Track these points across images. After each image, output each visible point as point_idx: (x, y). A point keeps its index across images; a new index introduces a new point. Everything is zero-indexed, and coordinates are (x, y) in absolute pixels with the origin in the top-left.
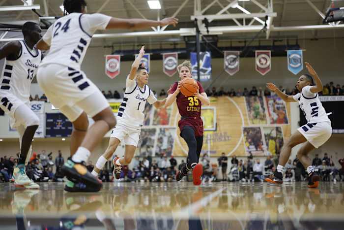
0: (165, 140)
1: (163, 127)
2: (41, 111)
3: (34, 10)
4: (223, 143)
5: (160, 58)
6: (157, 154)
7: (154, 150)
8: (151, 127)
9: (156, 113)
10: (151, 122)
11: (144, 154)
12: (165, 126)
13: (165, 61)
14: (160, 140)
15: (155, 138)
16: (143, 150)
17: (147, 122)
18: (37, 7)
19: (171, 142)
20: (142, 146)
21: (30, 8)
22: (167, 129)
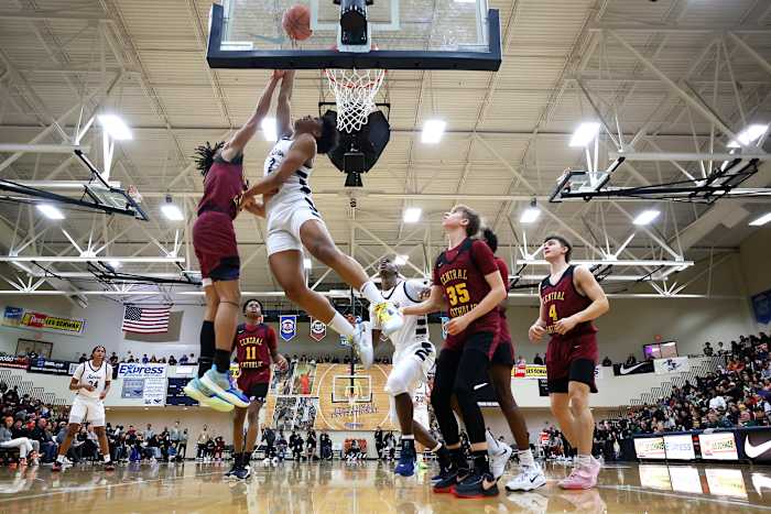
0: (306, 411)
1: (304, 396)
2: (163, 375)
3: (178, 263)
4: (370, 415)
5: (308, 320)
6: (295, 427)
7: (293, 423)
8: (290, 396)
9: (296, 380)
10: (291, 390)
11: (282, 426)
12: (307, 396)
13: (312, 325)
14: (301, 411)
15: (295, 408)
16: (280, 423)
17: (286, 391)
18: (182, 260)
19: (312, 413)
20: (279, 418)
21: (173, 261)
22: (310, 399)
